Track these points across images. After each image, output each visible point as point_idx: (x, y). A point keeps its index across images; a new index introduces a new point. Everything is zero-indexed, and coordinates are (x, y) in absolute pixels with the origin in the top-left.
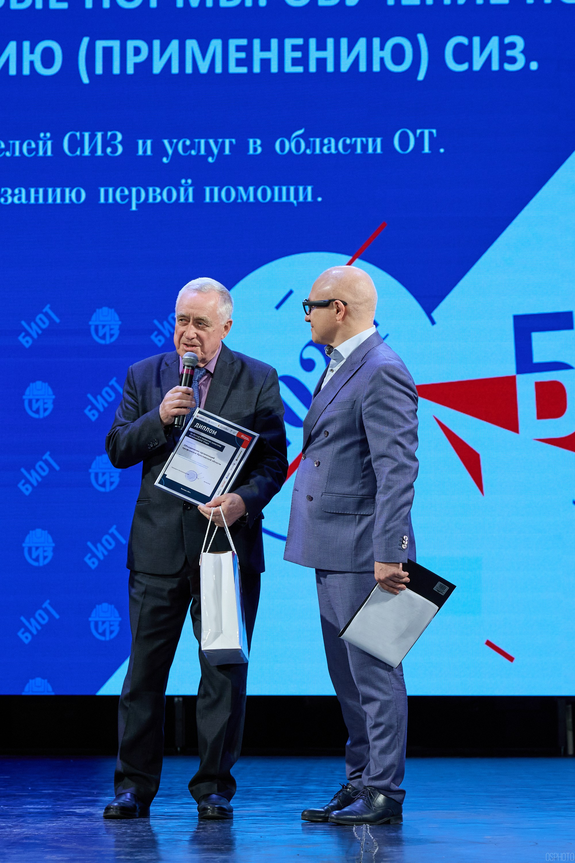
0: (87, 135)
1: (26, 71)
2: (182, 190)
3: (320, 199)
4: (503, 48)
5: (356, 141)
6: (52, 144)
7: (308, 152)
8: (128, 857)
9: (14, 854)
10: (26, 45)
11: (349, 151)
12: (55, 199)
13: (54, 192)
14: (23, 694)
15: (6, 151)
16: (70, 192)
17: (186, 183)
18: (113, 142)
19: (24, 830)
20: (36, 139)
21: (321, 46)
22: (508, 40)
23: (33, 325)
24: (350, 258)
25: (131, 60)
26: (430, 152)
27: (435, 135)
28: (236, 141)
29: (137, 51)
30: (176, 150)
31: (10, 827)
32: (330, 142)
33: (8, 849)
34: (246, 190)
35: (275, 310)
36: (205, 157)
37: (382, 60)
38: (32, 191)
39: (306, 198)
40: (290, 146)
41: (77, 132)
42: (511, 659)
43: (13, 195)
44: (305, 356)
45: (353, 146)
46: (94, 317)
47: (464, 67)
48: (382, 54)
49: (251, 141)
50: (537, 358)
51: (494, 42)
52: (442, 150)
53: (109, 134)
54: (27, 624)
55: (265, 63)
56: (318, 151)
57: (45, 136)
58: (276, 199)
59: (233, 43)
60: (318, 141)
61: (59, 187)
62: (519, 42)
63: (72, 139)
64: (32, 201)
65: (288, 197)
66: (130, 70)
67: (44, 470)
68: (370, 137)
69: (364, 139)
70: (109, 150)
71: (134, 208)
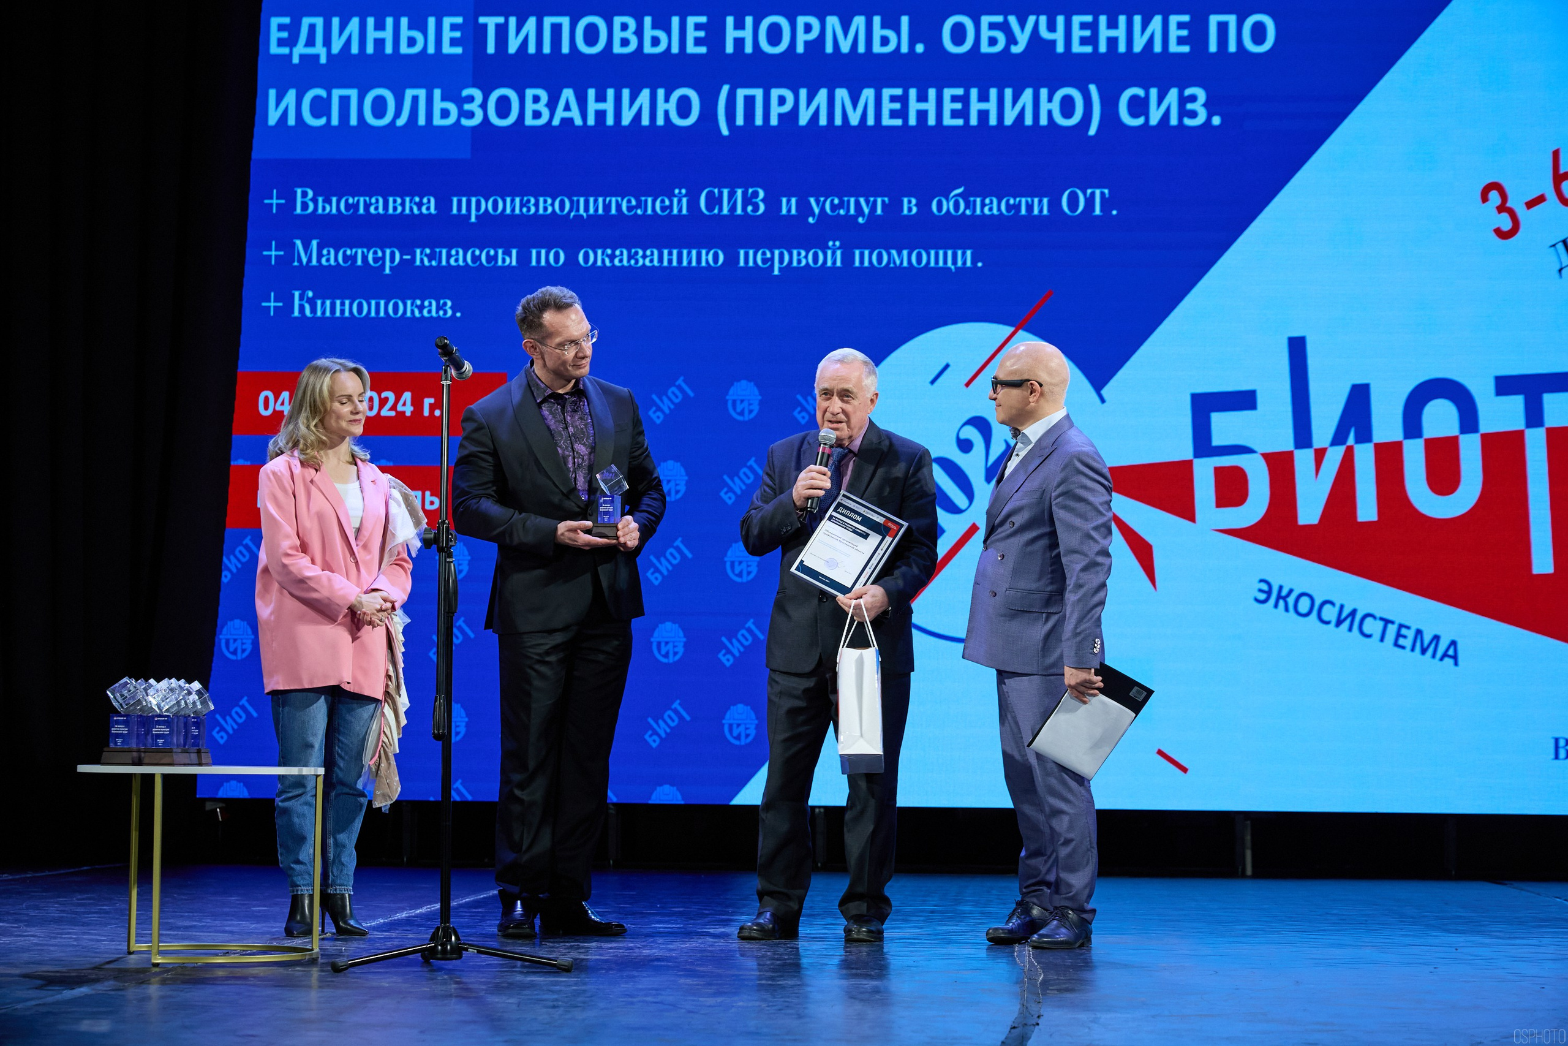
0: (726, 192)
1: (660, 121)
2: (829, 252)
3: (980, 264)
4: (1183, 100)
5: (1020, 201)
6: (688, 202)
7: (968, 212)
8: (770, 982)
9: (644, 977)
10: (661, 93)
11: (1013, 212)
12: (690, 262)
13: (689, 253)
14: (650, 802)
15: (637, 209)
16: (707, 254)
17: (834, 245)
18: (754, 200)
19: (654, 951)
20: (671, 196)
21: (984, 97)
22: (1188, 92)
23: (665, 399)
24: (1012, 329)
25: (775, 110)
26: (1101, 214)
27: (1107, 196)
28: (889, 200)
29: (782, 101)
30: (823, 209)
31: (639, 948)
32: (991, 202)
33: (638, 971)
34: (899, 254)
35: (930, 385)
36: (856, 217)
37: (1050, 113)
38: (666, 252)
39: (964, 263)
40: (948, 206)
41: (715, 188)
42: (1184, 770)
43: (644, 257)
44: (962, 436)
45: (1018, 207)
46: (731, 392)
47: (1140, 121)
48: (1050, 106)
49: (906, 200)
50: (1216, 441)
51: (1173, 94)
52: (1114, 212)
53: (750, 190)
54: (655, 726)
55: (922, 115)
56: (978, 212)
57: (680, 193)
58: (932, 264)
59: (887, 93)
60: (978, 200)
61: (694, 248)
62: (1201, 94)
63: (710, 195)
64: (665, 263)
65: (945, 262)
66: (774, 121)
67: (675, 558)
68: (1036, 197)
69: (1029, 199)
70: (750, 208)
71: (776, 272)
